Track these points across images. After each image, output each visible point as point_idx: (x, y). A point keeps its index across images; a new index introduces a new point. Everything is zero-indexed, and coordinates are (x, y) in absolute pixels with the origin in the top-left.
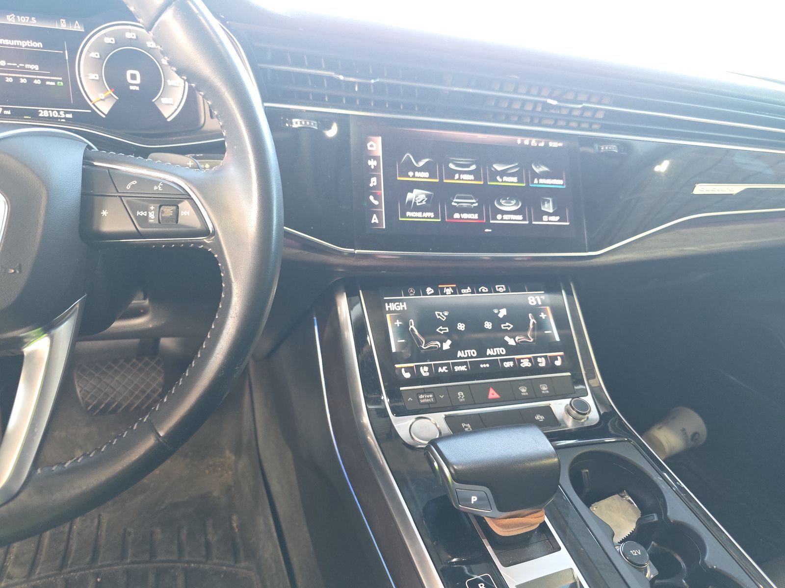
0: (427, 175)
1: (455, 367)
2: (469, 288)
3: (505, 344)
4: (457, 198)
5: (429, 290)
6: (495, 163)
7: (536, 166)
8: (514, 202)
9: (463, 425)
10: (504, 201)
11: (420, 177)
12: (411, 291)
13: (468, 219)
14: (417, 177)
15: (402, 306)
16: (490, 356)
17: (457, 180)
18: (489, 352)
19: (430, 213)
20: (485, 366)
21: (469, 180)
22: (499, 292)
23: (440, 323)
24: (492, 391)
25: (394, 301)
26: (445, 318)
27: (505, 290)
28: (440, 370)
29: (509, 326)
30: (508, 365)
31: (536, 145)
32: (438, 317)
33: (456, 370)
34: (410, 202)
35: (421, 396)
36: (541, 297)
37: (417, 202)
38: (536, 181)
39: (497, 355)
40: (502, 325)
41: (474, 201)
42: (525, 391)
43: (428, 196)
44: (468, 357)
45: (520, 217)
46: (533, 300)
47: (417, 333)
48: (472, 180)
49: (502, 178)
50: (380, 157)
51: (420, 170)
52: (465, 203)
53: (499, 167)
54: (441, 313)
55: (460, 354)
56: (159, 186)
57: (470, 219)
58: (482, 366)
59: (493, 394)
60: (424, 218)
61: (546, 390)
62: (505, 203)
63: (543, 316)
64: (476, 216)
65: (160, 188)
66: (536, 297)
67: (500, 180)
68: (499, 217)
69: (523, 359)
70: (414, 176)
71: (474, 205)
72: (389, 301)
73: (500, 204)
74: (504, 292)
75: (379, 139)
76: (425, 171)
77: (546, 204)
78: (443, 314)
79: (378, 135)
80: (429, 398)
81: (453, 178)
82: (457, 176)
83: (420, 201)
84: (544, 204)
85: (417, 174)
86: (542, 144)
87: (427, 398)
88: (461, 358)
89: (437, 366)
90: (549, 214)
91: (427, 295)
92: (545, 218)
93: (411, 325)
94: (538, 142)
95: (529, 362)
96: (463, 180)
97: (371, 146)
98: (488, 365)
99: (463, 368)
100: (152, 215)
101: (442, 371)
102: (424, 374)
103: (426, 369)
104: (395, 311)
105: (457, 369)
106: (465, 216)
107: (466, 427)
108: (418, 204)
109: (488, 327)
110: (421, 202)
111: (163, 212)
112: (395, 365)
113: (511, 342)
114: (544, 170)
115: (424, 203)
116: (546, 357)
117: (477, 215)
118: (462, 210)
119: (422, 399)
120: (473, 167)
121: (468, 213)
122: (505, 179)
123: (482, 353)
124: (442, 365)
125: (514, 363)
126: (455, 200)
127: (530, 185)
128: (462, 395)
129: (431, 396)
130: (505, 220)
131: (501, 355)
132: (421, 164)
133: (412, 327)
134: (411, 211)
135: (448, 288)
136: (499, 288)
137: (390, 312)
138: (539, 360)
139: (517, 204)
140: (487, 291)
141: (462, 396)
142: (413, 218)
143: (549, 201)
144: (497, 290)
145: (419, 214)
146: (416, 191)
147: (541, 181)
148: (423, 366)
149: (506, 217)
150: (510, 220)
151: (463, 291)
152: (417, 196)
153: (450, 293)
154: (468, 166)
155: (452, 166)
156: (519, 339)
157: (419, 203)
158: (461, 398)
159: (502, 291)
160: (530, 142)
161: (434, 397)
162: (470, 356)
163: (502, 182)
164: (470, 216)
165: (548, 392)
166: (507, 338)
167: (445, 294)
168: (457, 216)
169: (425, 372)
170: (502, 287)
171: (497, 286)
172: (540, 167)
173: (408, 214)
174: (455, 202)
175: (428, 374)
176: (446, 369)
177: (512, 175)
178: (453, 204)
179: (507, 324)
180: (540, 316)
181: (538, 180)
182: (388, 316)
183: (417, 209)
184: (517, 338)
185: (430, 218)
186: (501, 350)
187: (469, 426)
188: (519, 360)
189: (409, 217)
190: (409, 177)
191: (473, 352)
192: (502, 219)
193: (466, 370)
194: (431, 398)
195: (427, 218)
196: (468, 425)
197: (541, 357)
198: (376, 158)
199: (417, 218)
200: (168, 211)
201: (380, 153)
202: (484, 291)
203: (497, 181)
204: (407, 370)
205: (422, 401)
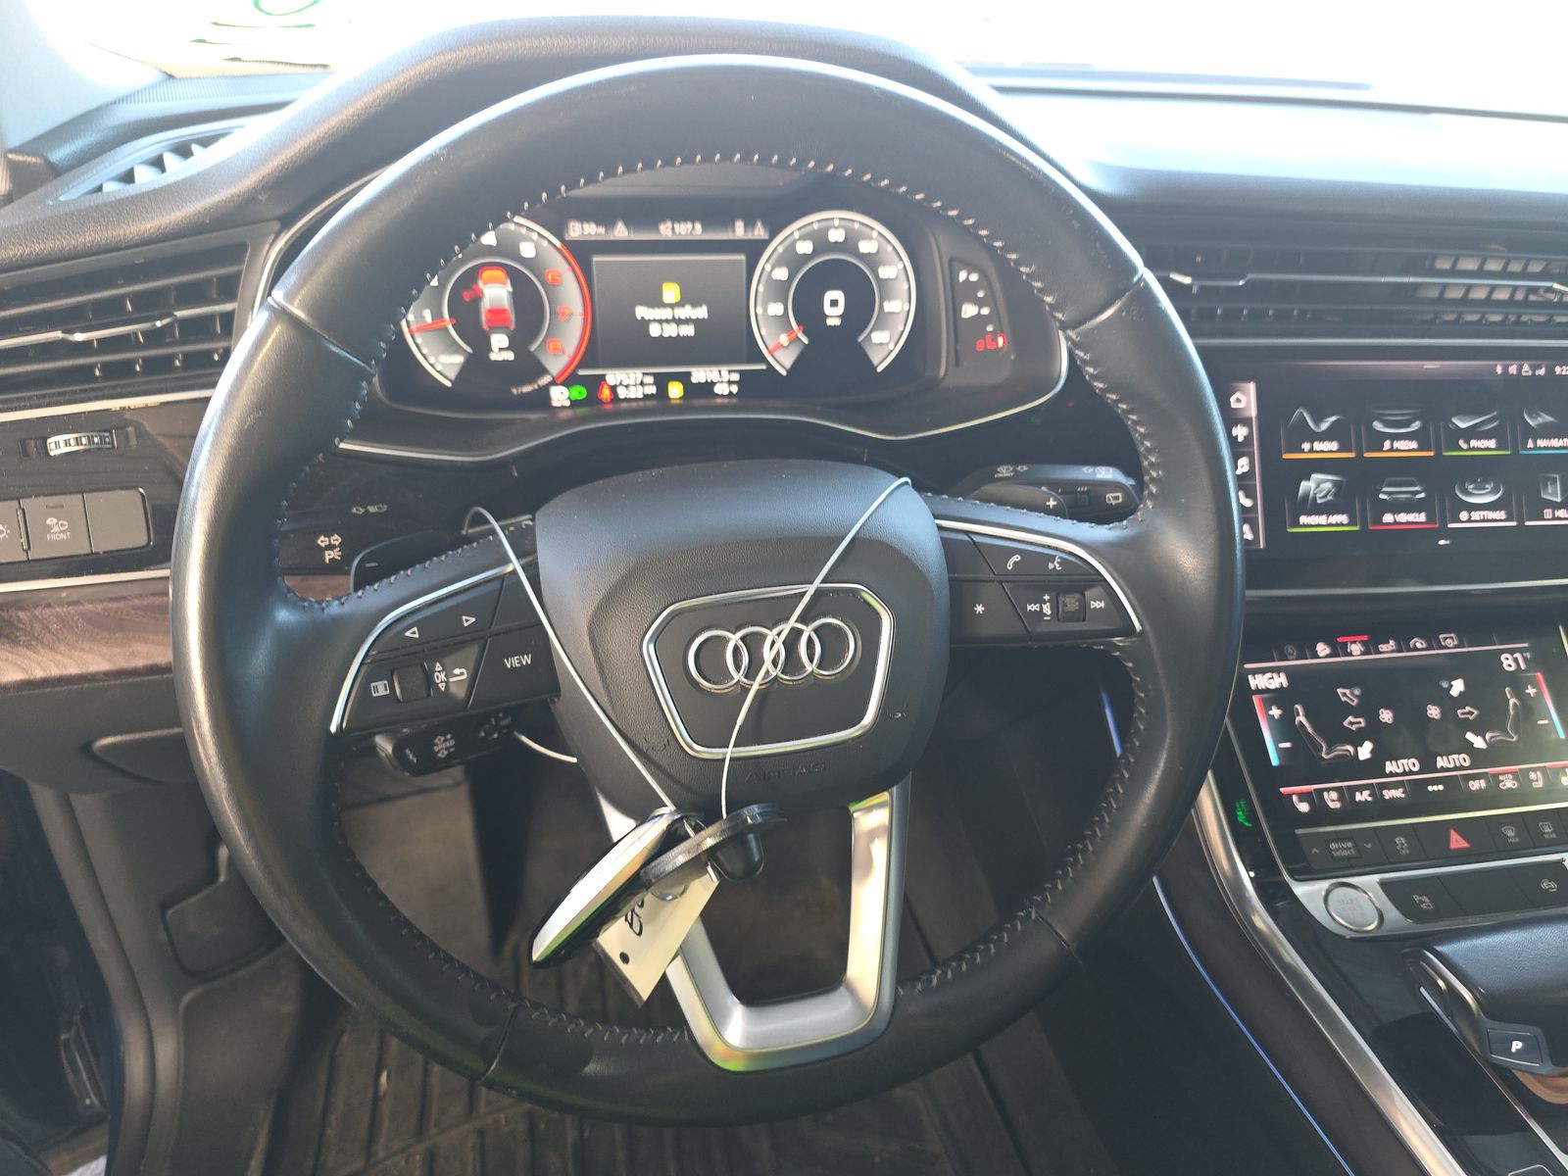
0: (1333, 446)
1: (1384, 792)
2: (1392, 643)
3: (1468, 748)
4: (1389, 486)
5: (1322, 649)
6: (1454, 415)
7: (1531, 417)
8: (1489, 487)
9: (1417, 898)
10: (1472, 486)
11: (1322, 451)
12: (1290, 651)
13: (1408, 523)
14: (1317, 452)
15: (1280, 681)
16: (1443, 769)
17: (1388, 451)
18: (1441, 762)
19: (1339, 516)
20: (1435, 788)
21: (1409, 450)
22: (1446, 647)
23: (1348, 710)
24: (1454, 836)
25: (1263, 671)
26: (1356, 701)
27: (1456, 643)
28: (1359, 797)
29: (1471, 713)
30: (1476, 785)
31: (1530, 373)
32: (1344, 699)
33: (1387, 797)
34: (1306, 496)
35: (1333, 846)
36: (1525, 655)
37: (1318, 496)
38: (1530, 444)
39: (1455, 769)
40: (1459, 712)
41: (1417, 488)
42: (1513, 834)
43: (1335, 484)
44: (1404, 773)
45: (1501, 515)
46: (1511, 662)
47: (1310, 730)
48: (1413, 450)
49: (1468, 442)
50: (1251, 418)
51: (1323, 437)
52: (1402, 492)
53: (1462, 424)
54: (1347, 692)
55: (1390, 767)
56: (1055, 563)
57: (1412, 523)
58: (1430, 788)
59: (1457, 842)
60: (1331, 525)
61: (1552, 833)
62: (1474, 489)
63: (1531, 691)
64: (1422, 517)
65: (1057, 566)
66: (1515, 656)
67: (1465, 446)
68: (1464, 515)
69: (1503, 774)
70: (1312, 450)
71: (1418, 496)
72: (1254, 672)
73: (1468, 493)
74: (1455, 647)
75: (1252, 387)
76: (1331, 440)
77: (1549, 487)
78: (1352, 694)
79: (1248, 380)
80: (1348, 848)
81: (1380, 449)
82: (1387, 444)
83: (1322, 494)
84: (1546, 487)
85: (1317, 446)
86: (1541, 372)
87: (1343, 849)
88: (1392, 774)
89: (1352, 790)
90: (1555, 506)
91: (1318, 657)
92: (1548, 513)
93: (1299, 715)
94: (1534, 368)
95: (1513, 779)
96: (1398, 450)
97: (1238, 400)
98: (1441, 787)
99: (1398, 793)
100: (1047, 609)
101: (1363, 799)
102: (1332, 805)
103: (1334, 795)
104: (1267, 690)
105: (1388, 794)
106: (1403, 518)
107: (1422, 902)
108: (1319, 501)
109: (1434, 716)
110: (1325, 496)
111: (1065, 605)
112: (1281, 789)
113: (1478, 742)
114: (1545, 421)
115: (1330, 498)
116: (1543, 770)
117: (1423, 515)
118: (1397, 507)
119: (1336, 850)
120: (1416, 426)
121: (1408, 511)
122: (1474, 443)
123: (1428, 765)
124: (1361, 788)
125: (1488, 782)
126: (1385, 489)
127: (1521, 452)
128: (1403, 842)
129: (1349, 844)
130: (1476, 521)
131: (1462, 768)
132: (1324, 426)
133: (1301, 718)
134: (1309, 514)
135: (1355, 642)
136: (1446, 639)
137: (1258, 691)
138: (1532, 776)
139: (1494, 491)
140: (1424, 646)
141: (1403, 844)
142: (1311, 526)
143: (1554, 481)
144: (1443, 644)
145: (1322, 519)
146: (1315, 477)
147: (1542, 443)
148: (1328, 790)
149: (1476, 515)
150: (1484, 521)
151: (1383, 647)
152: (1317, 485)
153: (1359, 653)
154: (1407, 424)
155: (1378, 426)
156: (1492, 737)
157: (1320, 498)
158: (1402, 848)
159: (1451, 646)
160: (1520, 368)
161: (1356, 846)
162: (1407, 770)
163: (1469, 449)
164: (1411, 517)
165: (1554, 836)
166: (1470, 736)
167: (1351, 654)
168: (1388, 518)
169: (1334, 801)
170: (1452, 638)
171: (1441, 636)
172: (1538, 415)
173: (1303, 519)
174: (1386, 493)
175: (1338, 805)
176: (1370, 795)
177: (1487, 435)
178: (1382, 496)
179: (1468, 709)
180: (1527, 691)
181: (1535, 443)
182: (1255, 698)
183: (1318, 509)
184: (1488, 736)
185: (1341, 525)
186: (1463, 759)
187: (1427, 900)
188: (1496, 776)
189: (1304, 526)
190: (1303, 451)
191: (1412, 764)
192: (1469, 521)
193: (1403, 796)
194: (1350, 848)
195: (1337, 525)
196: (1425, 898)
197: (1535, 770)
198: (1247, 422)
199: (1319, 525)
200: (1071, 602)
201: (1253, 412)
202: (1418, 645)
203: (1461, 449)
204: (1303, 797)
205: (1337, 854)
